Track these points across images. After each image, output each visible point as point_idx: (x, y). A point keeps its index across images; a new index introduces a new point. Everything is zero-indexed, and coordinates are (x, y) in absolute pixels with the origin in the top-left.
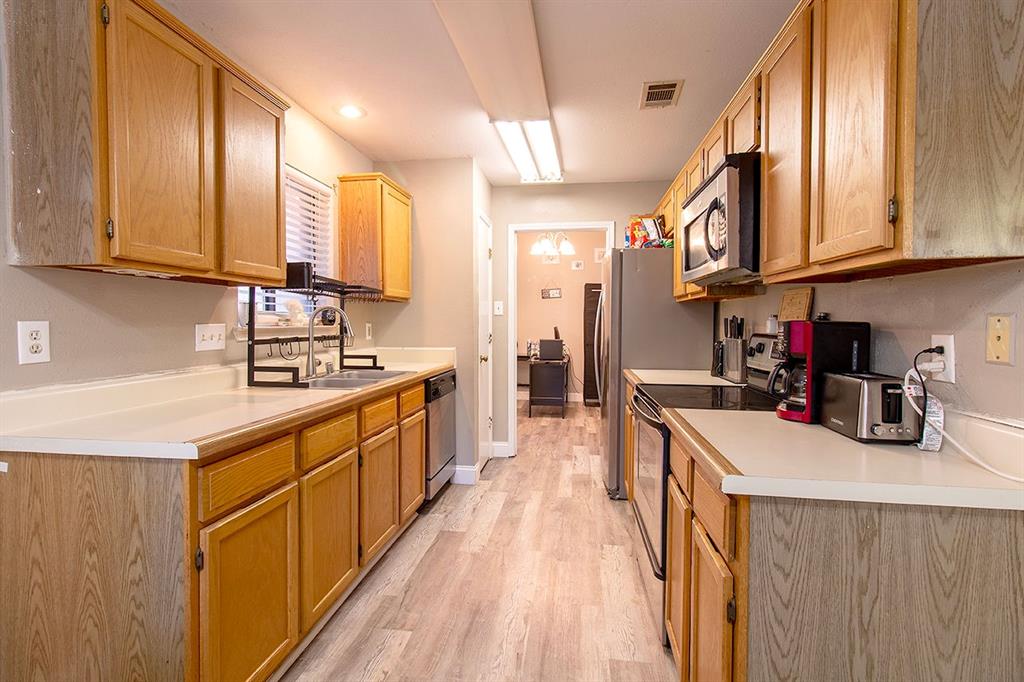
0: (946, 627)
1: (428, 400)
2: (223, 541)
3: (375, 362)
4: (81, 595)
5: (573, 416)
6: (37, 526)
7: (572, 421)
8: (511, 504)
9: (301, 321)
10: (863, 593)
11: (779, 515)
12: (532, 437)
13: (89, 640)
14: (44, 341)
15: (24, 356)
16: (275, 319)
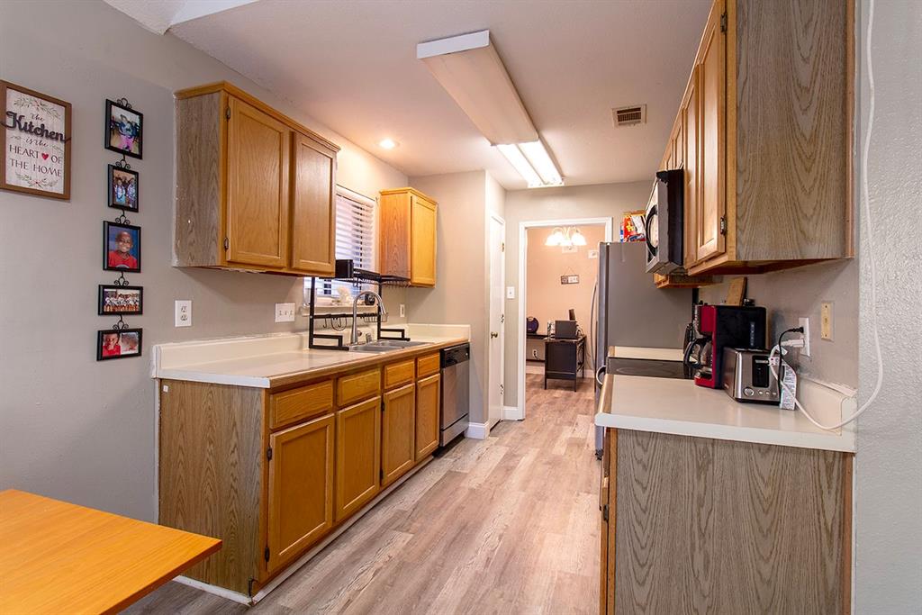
0: (765, 536)
1: (442, 366)
2: (285, 444)
3: (403, 335)
4: (204, 471)
5: (585, 390)
6: (182, 426)
7: (583, 394)
8: (510, 456)
9: (348, 302)
10: (701, 505)
11: (639, 444)
12: (542, 406)
13: (207, 499)
14: (188, 314)
15: (178, 323)
16: (330, 300)
